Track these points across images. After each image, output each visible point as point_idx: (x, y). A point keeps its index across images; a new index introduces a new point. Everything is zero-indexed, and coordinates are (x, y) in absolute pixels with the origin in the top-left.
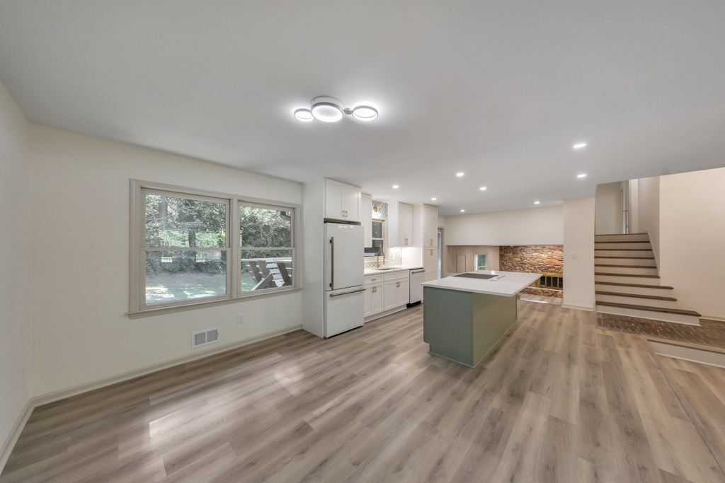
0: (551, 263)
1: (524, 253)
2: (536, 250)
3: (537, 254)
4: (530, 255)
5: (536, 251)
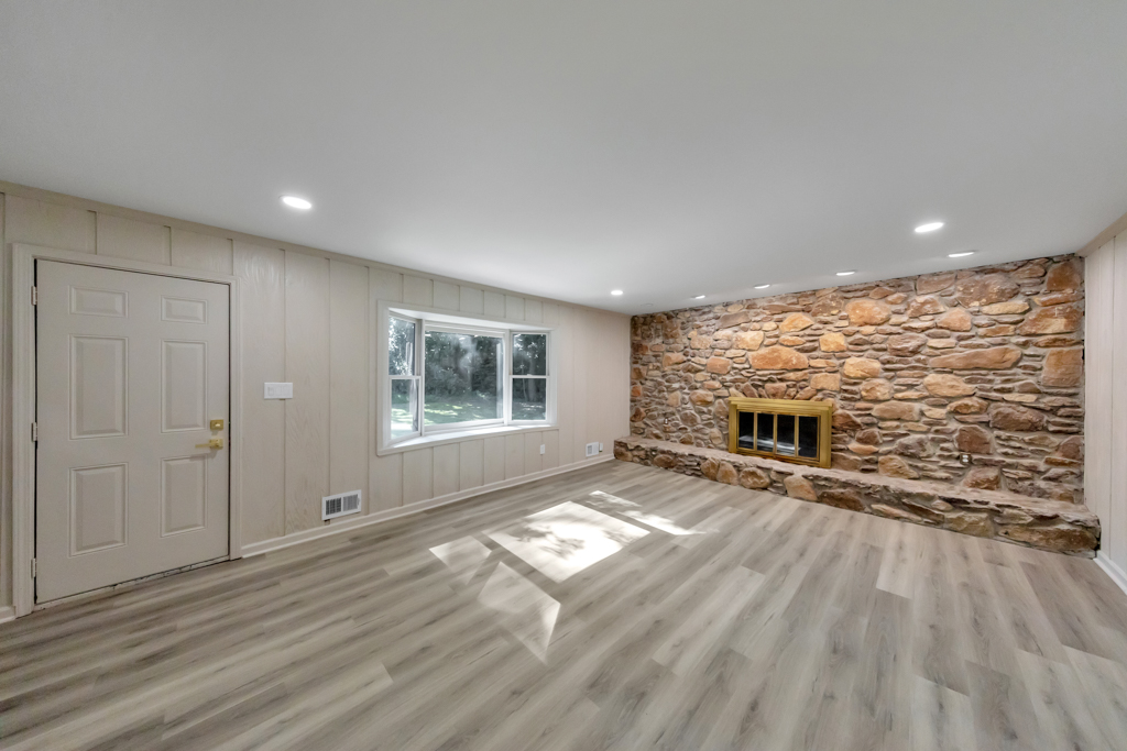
0: (774, 361)
1: (693, 333)
2: (726, 318)
3: (729, 332)
4: (709, 340)
5: (726, 321)
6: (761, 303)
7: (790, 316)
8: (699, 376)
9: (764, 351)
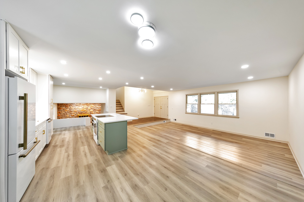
1: (71, 107)
4: (74, 108)
5: (77, 105)
6: (82, 104)
7: (85, 106)
8: (72, 112)
9: (82, 109)
